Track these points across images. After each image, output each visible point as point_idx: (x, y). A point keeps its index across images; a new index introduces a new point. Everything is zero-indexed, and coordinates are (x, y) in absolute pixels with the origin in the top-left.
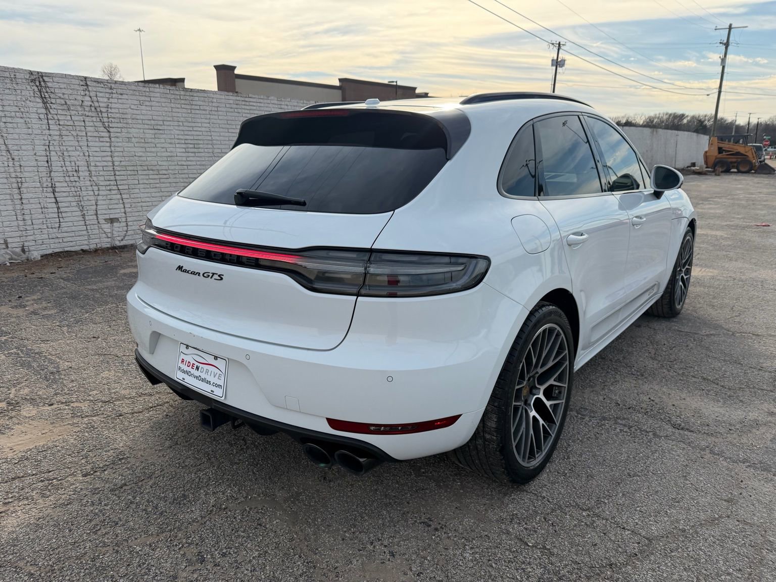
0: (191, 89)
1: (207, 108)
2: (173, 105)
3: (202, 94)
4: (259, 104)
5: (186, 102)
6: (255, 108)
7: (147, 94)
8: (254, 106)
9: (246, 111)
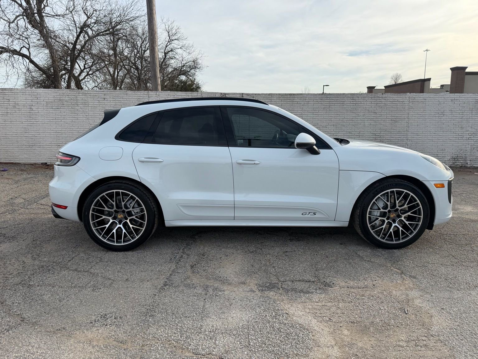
0: (294, 94)
1: (302, 103)
2: (282, 103)
3: (300, 96)
4: (336, 98)
5: (290, 101)
6: (333, 100)
7: (270, 98)
8: (333, 99)
9: (327, 103)
